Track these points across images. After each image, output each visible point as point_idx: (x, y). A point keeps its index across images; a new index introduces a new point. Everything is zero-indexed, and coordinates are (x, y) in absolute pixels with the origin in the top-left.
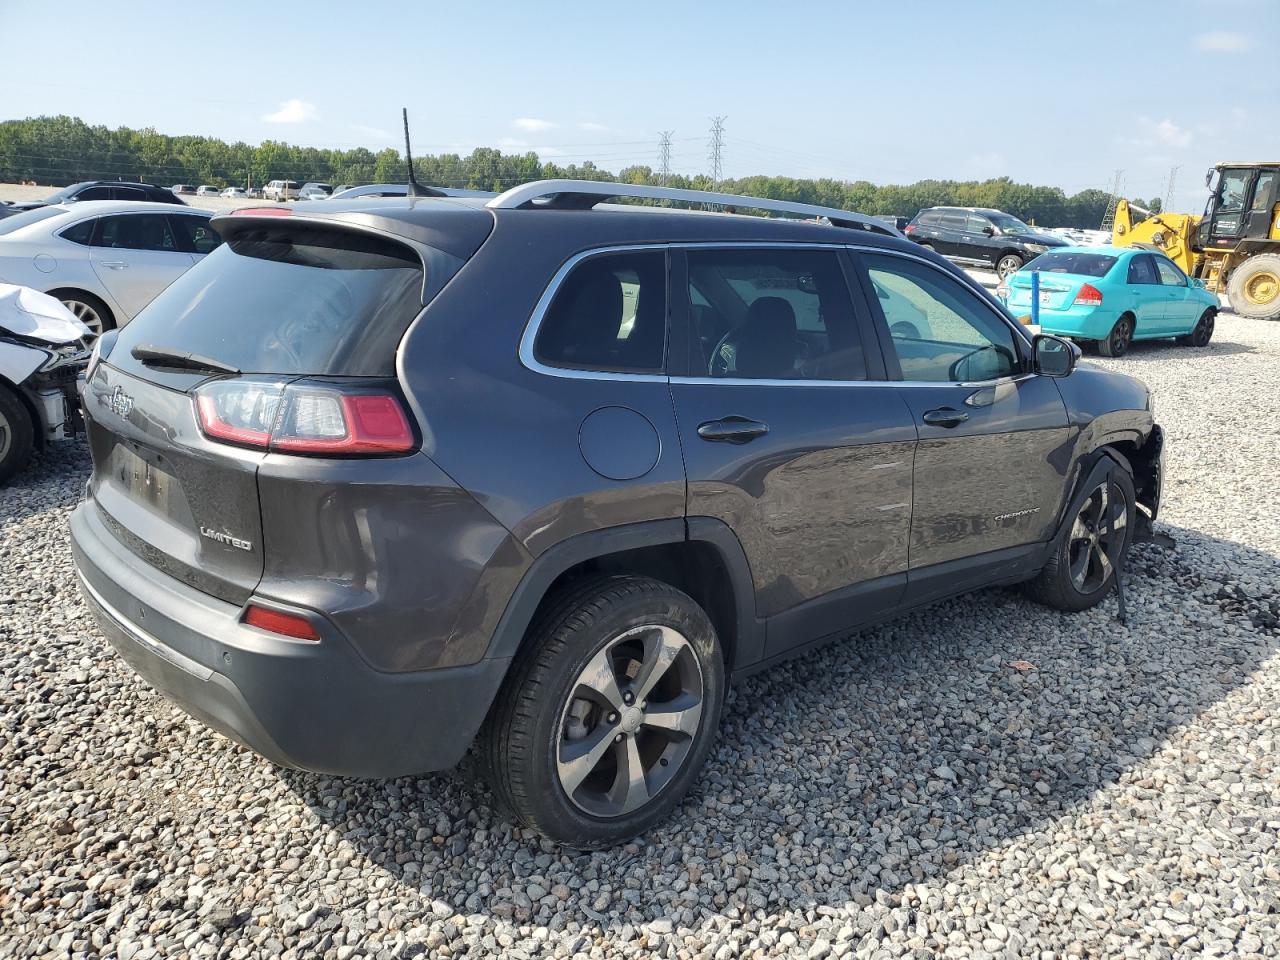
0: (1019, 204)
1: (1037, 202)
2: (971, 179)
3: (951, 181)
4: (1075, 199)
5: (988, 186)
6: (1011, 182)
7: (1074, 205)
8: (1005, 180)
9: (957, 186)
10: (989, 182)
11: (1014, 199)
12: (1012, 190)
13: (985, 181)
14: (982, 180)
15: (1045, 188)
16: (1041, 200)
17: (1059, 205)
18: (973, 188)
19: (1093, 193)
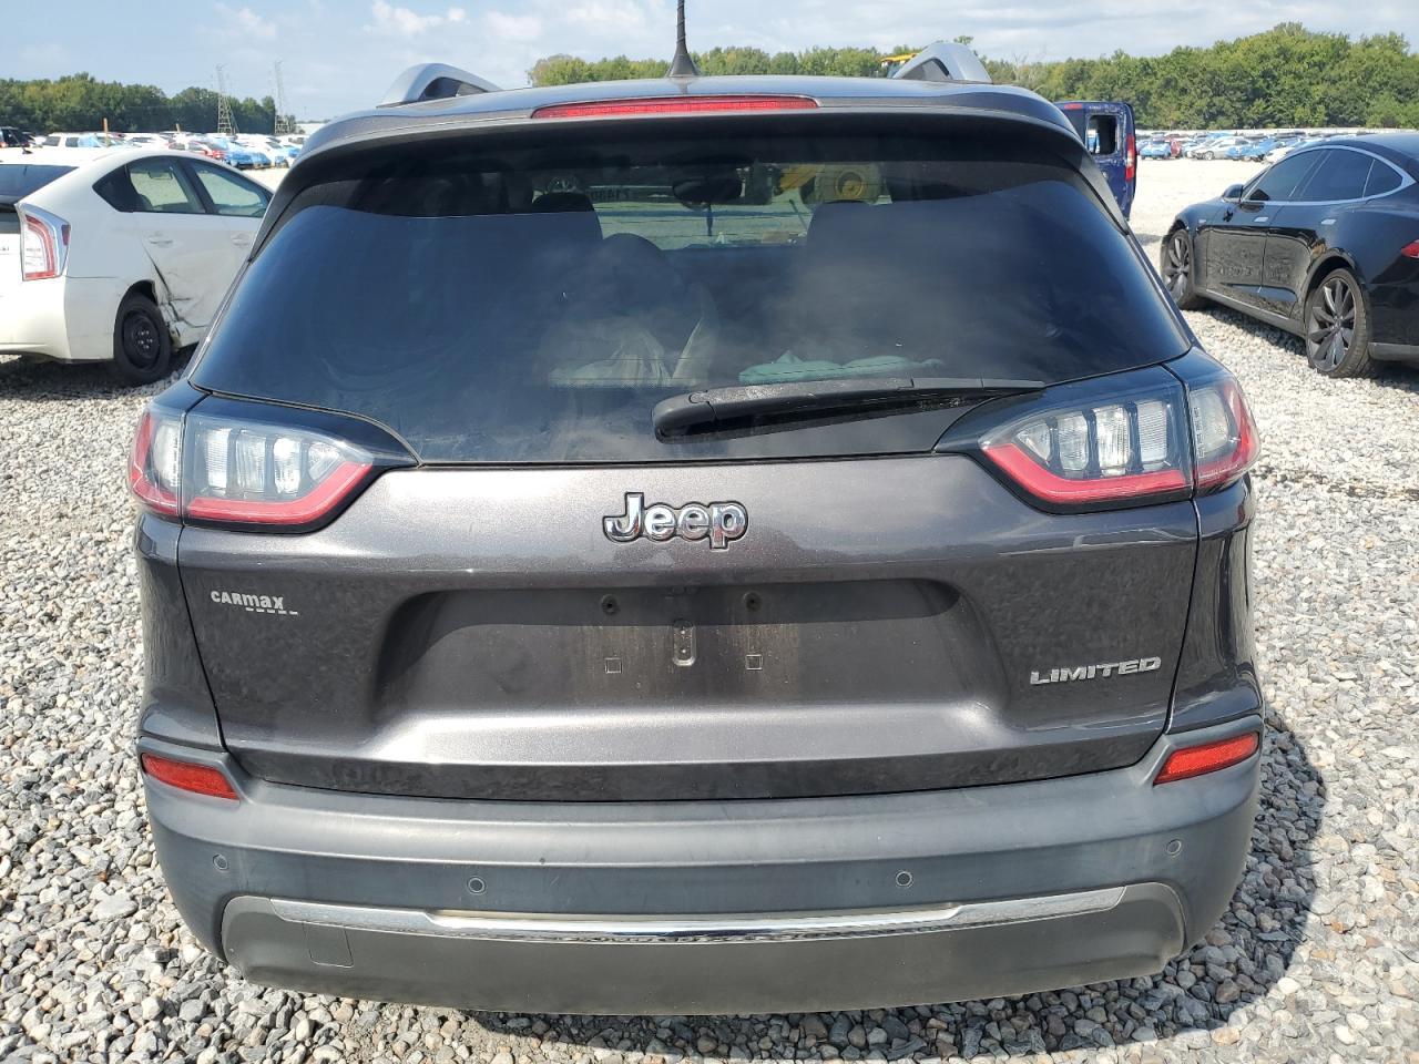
0: (112, 108)
1: (134, 104)
2: (40, 77)
3: (12, 80)
4: (178, 99)
5: (64, 85)
6: (92, 80)
7: (180, 106)
8: (84, 77)
9: (23, 86)
10: (63, 80)
11: (105, 101)
12: (97, 90)
13: (58, 79)
14: (54, 78)
15: (137, 87)
16: (138, 101)
17: (163, 107)
18: (43, 88)
19: (197, 91)
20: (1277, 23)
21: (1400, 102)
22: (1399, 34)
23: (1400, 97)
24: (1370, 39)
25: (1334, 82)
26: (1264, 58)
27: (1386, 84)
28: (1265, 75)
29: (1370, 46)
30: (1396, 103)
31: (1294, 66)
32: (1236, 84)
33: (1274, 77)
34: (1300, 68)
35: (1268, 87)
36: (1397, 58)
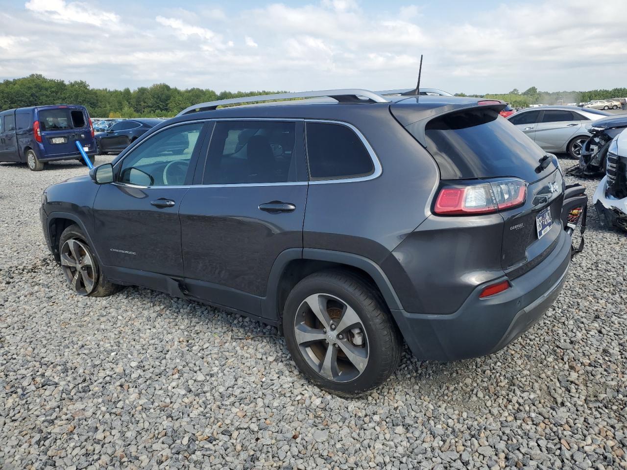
20: (31, 74)
21: (92, 108)
22: (84, 81)
23: (92, 106)
24: (73, 83)
25: (63, 100)
26: (30, 88)
27: (85, 100)
28: (32, 95)
29: (74, 85)
30: (91, 108)
31: (45, 92)
32: (20, 99)
33: (37, 97)
34: (48, 93)
35: (35, 100)
36: (86, 90)
